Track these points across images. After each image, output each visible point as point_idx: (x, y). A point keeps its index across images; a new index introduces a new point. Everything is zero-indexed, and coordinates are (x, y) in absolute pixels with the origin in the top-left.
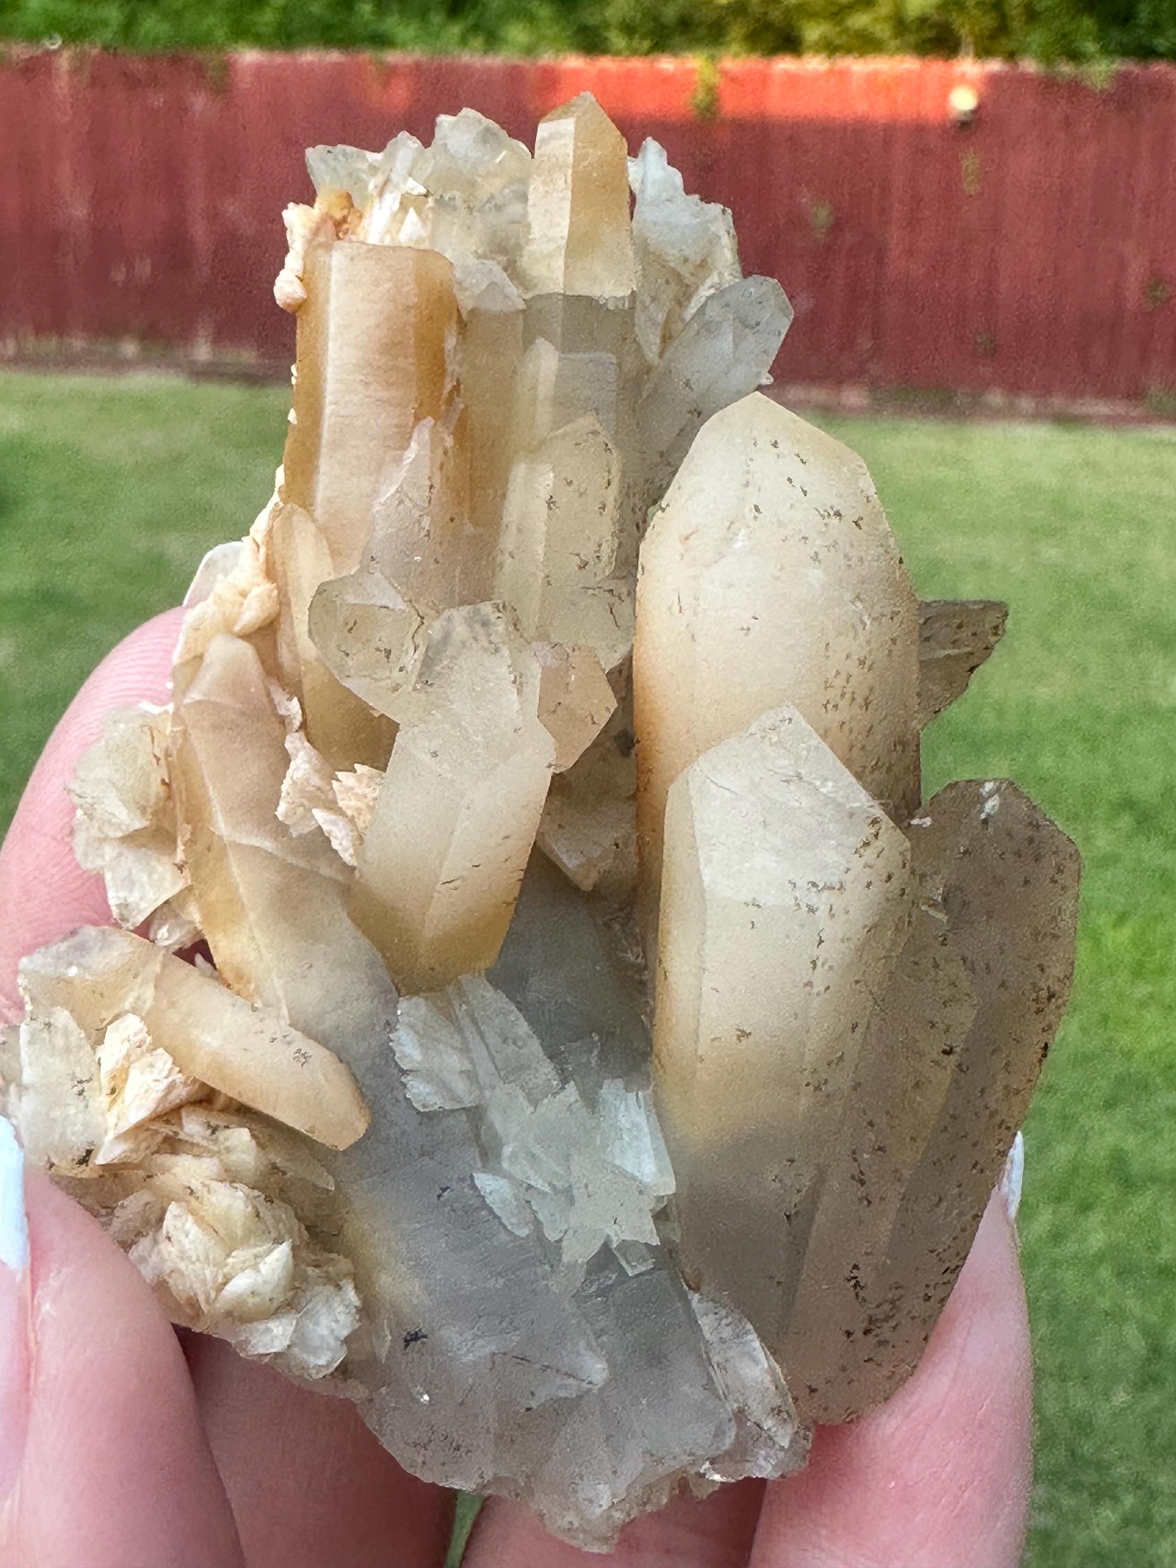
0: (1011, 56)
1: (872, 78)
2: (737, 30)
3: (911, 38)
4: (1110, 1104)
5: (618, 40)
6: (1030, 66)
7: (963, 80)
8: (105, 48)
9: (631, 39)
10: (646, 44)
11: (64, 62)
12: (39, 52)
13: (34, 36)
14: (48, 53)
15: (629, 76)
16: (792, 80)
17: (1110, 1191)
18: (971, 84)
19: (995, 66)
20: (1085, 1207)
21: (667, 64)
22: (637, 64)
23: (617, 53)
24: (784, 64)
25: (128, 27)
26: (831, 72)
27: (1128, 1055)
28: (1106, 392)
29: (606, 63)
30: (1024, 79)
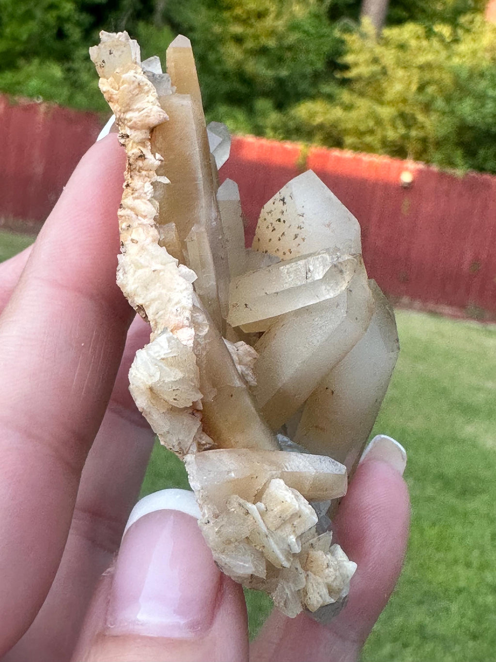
0: (428, 162)
1: (371, 164)
2: (318, 137)
3: (388, 149)
4: (420, 603)
5: (269, 132)
6: (435, 168)
7: (407, 169)
8: (60, 106)
9: (275, 133)
10: (281, 137)
11: (42, 109)
12: (32, 103)
13: (31, 96)
14: (36, 104)
15: (272, 148)
16: (338, 159)
17: (416, 640)
18: (411, 172)
19: (421, 166)
20: (405, 646)
21: (288, 145)
22: (276, 144)
23: (268, 138)
24: (336, 153)
25: (71, 98)
26: (354, 158)
27: (430, 583)
28: (451, 304)
29: (264, 142)
30: (433, 173)
